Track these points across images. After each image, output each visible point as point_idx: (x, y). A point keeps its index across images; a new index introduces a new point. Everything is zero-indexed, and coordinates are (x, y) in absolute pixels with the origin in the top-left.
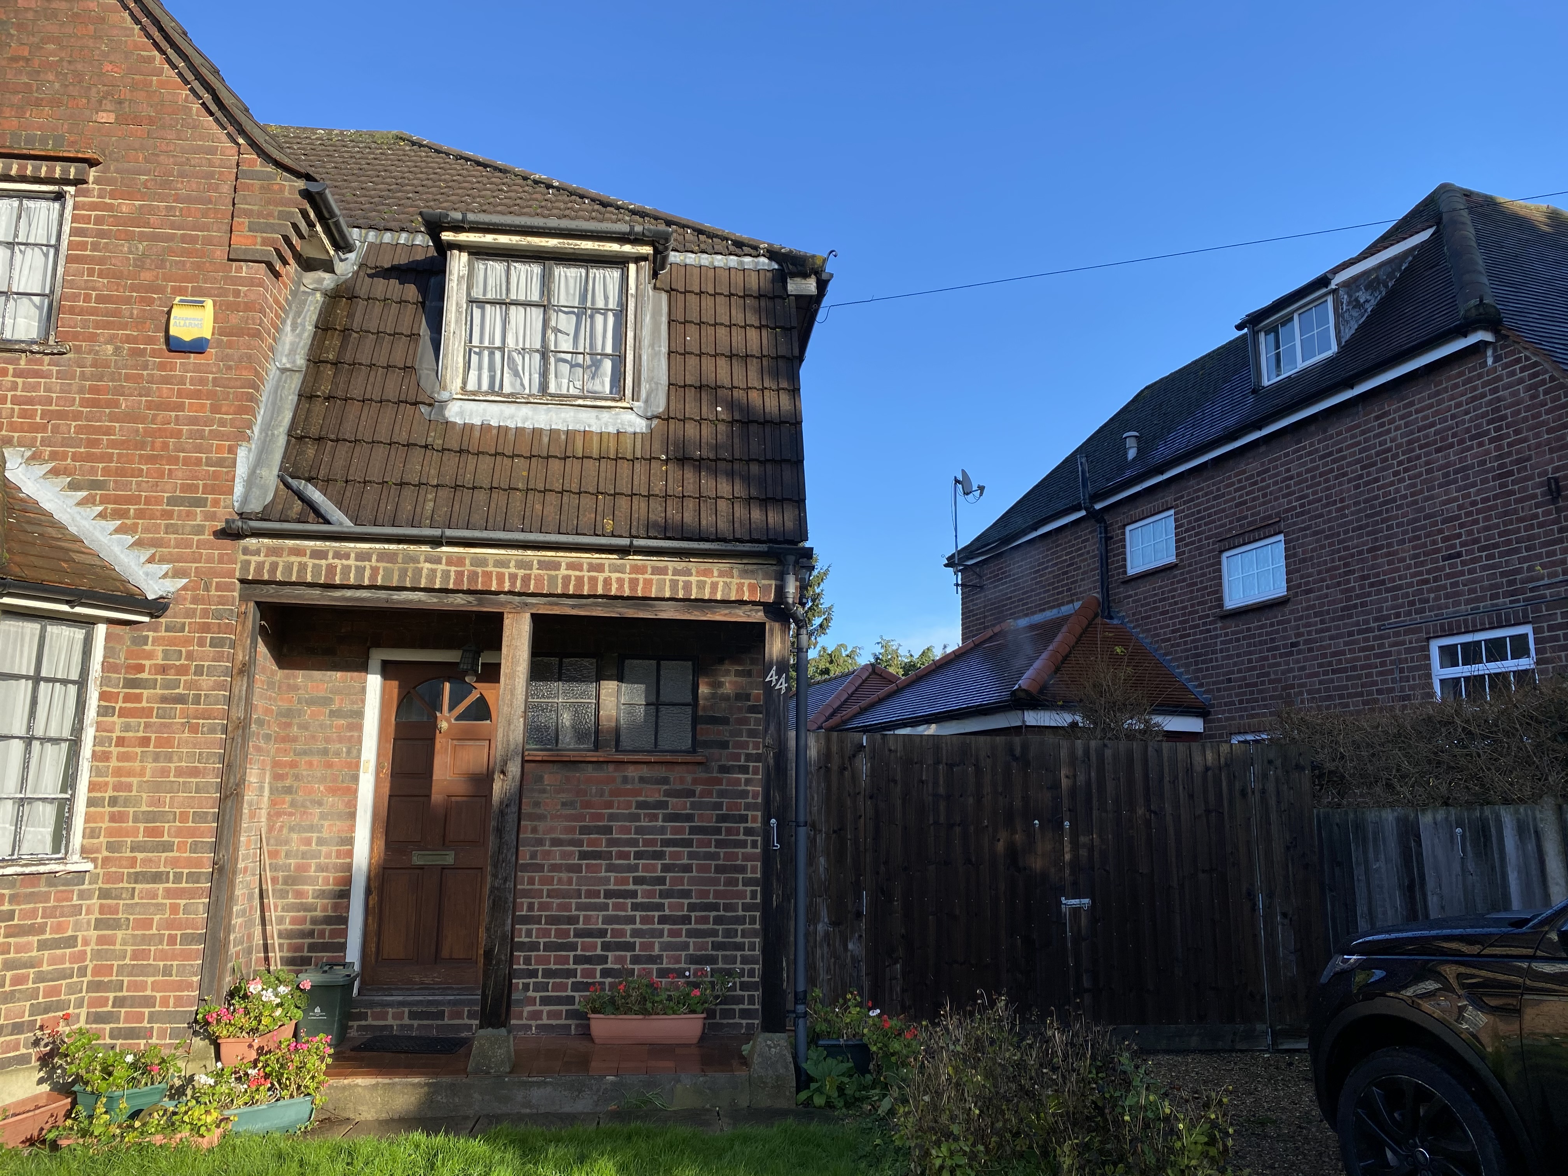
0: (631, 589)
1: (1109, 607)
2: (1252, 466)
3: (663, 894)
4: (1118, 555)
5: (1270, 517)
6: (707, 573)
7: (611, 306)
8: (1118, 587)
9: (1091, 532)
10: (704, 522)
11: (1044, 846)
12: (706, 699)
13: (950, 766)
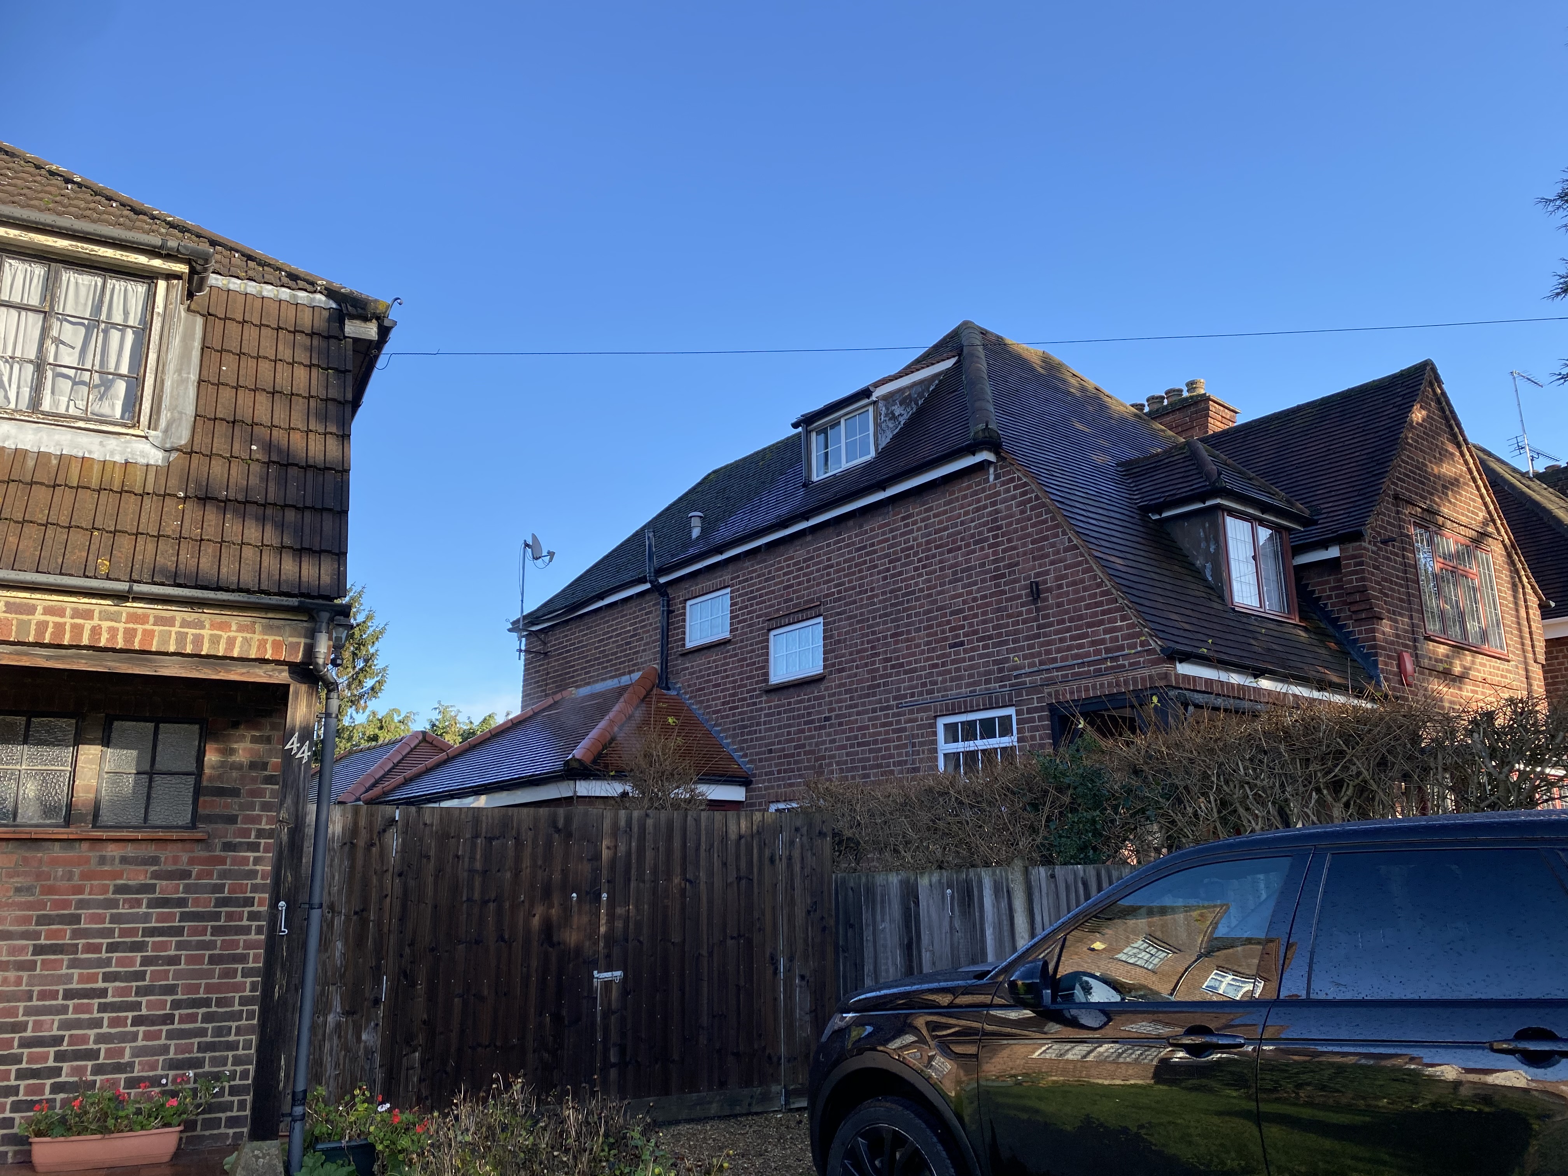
0: (126, 640)
1: (667, 678)
2: (799, 553)
3: (140, 992)
4: (679, 628)
5: (812, 600)
6: (224, 627)
7: (131, 323)
8: (677, 659)
9: (654, 605)
10: (224, 570)
11: (580, 920)
12: (213, 768)
13: (489, 839)
